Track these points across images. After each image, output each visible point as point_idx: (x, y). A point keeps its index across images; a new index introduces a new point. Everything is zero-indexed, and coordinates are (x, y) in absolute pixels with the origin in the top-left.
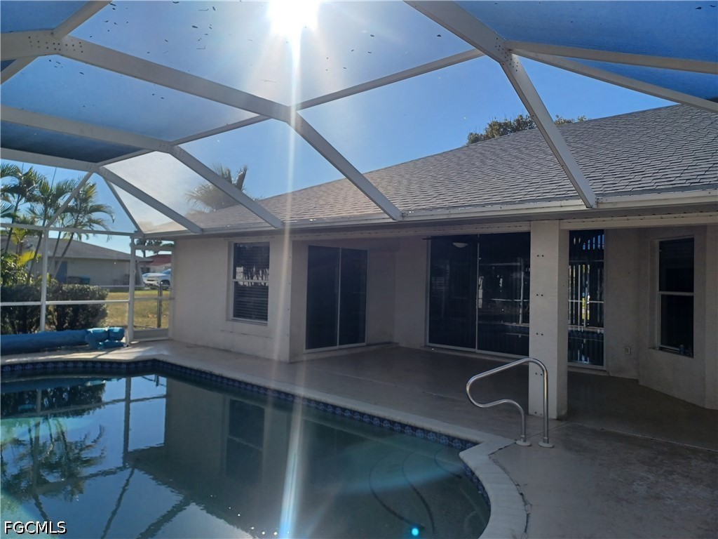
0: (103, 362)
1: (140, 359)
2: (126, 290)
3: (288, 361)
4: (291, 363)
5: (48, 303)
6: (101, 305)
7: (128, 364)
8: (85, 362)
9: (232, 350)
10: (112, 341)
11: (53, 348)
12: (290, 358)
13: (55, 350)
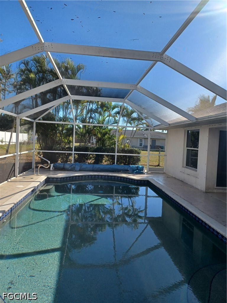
0: (130, 179)
1: (142, 179)
2: (147, 150)
3: (205, 191)
4: (206, 192)
5: (117, 154)
6: (139, 156)
7: (138, 180)
8: (124, 178)
9: (184, 181)
10: (139, 171)
11: (118, 171)
12: (206, 189)
13: (119, 172)
